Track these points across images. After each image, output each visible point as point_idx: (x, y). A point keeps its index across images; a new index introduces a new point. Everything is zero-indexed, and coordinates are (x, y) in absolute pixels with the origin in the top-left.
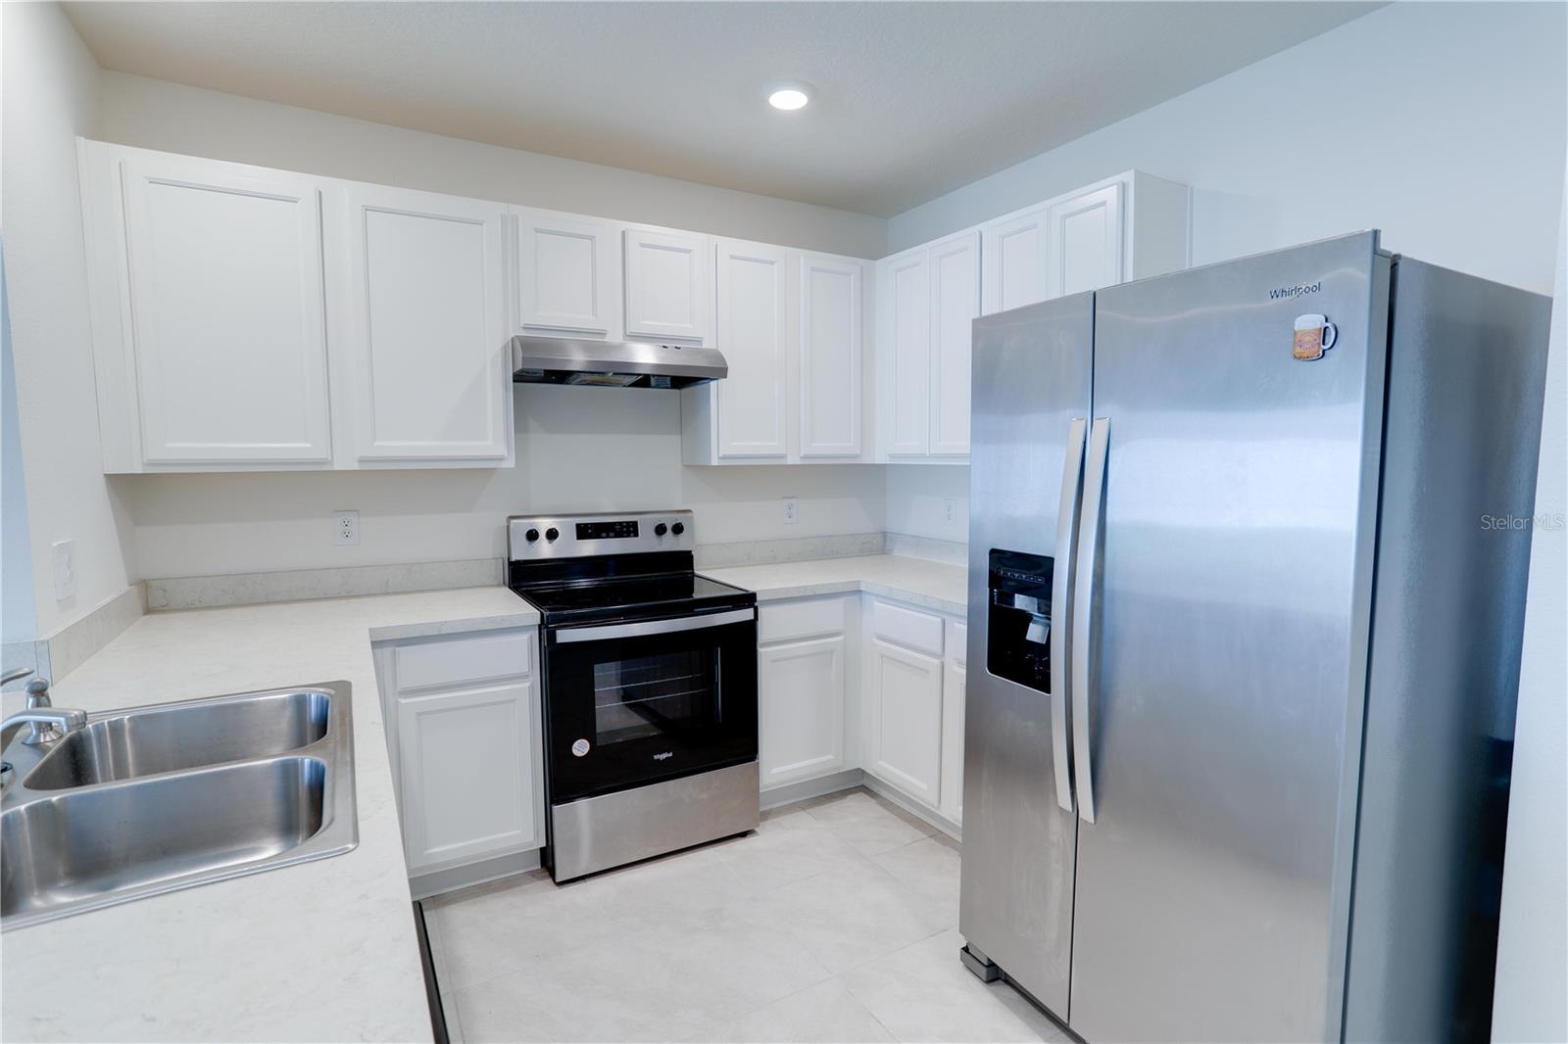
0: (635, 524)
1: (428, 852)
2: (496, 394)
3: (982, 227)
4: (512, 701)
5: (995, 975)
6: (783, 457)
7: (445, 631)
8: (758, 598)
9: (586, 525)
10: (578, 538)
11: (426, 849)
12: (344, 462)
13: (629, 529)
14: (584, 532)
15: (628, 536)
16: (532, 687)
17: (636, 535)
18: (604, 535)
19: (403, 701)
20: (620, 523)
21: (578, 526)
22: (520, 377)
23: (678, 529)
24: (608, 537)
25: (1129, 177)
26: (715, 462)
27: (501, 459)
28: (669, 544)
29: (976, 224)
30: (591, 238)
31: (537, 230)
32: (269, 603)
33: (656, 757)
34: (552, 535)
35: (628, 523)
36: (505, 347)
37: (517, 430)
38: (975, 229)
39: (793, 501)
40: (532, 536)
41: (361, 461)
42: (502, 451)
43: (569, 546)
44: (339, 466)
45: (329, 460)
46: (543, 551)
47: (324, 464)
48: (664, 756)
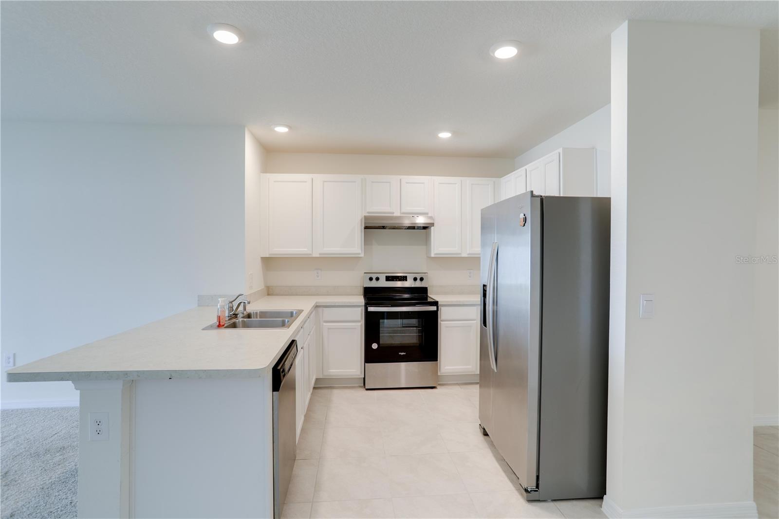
0: (406, 277)
2: (358, 233)
3: (526, 167)
4: (355, 328)
5: (486, 434)
6: (460, 254)
7: (337, 304)
8: (439, 304)
9: (389, 276)
10: (386, 281)
11: (329, 370)
12: (316, 254)
13: (404, 279)
14: (388, 279)
15: (403, 281)
16: (361, 325)
17: (406, 280)
19: (325, 324)
20: (401, 276)
21: (386, 276)
22: (366, 228)
23: (422, 279)
24: (396, 281)
25: (560, 150)
26: (433, 255)
27: (359, 254)
28: (418, 284)
29: (523, 166)
30: (389, 182)
31: (373, 182)
32: (297, 295)
33: (400, 353)
34: (377, 279)
35: (404, 276)
36: (361, 220)
37: (365, 244)
38: (523, 168)
39: (472, 271)
40: (371, 279)
41: (320, 254)
42: (359, 251)
43: (383, 283)
44: (314, 256)
45: (311, 253)
46: (374, 284)
47: (310, 254)
48: (402, 354)
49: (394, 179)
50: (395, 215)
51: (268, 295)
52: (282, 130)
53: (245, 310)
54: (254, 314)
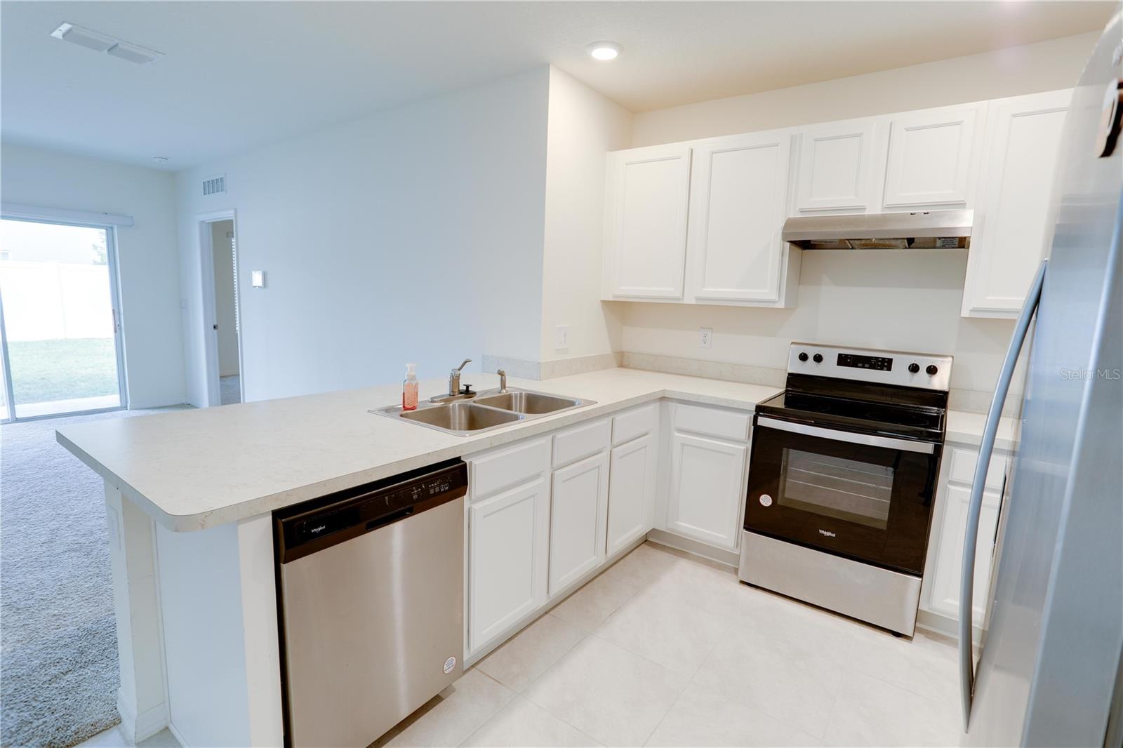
0: (890, 361)
1: (677, 522)
4: (733, 455)
9: (846, 355)
10: (838, 364)
11: (677, 520)
12: (689, 300)
13: (885, 364)
14: (844, 360)
15: (882, 369)
16: (746, 451)
17: (889, 369)
18: (860, 365)
20: (877, 358)
21: (840, 355)
23: (931, 370)
24: (863, 367)
26: (965, 313)
27: (774, 302)
28: (921, 381)
30: (860, 136)
31: (817, 139)
33: (821, 531)
34: (818, 359)
35: (883, 359)
40: (804, 358)
41: (697, 299)
42: (774, 297)
43: (830, 369)
44: (686, 301)
45: (681, 297)
46: (810, 369)
47: (679, 299)
48: (828, 534)
49: (873, 125)
50: (867, 212)
51: (621, 365)
52: (605, 54)
53: (505, 388)
54: (521, 397)
